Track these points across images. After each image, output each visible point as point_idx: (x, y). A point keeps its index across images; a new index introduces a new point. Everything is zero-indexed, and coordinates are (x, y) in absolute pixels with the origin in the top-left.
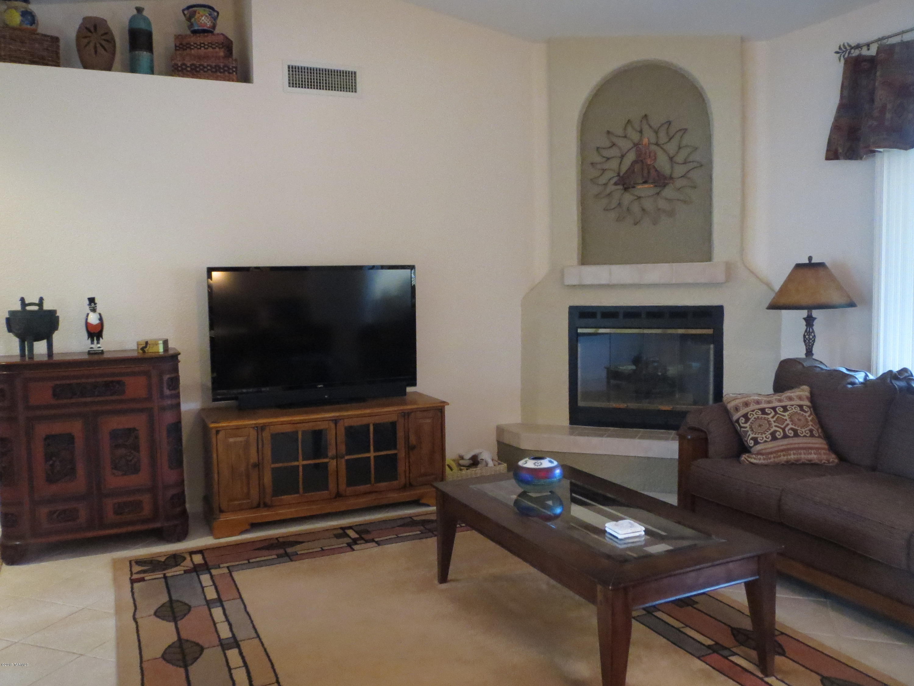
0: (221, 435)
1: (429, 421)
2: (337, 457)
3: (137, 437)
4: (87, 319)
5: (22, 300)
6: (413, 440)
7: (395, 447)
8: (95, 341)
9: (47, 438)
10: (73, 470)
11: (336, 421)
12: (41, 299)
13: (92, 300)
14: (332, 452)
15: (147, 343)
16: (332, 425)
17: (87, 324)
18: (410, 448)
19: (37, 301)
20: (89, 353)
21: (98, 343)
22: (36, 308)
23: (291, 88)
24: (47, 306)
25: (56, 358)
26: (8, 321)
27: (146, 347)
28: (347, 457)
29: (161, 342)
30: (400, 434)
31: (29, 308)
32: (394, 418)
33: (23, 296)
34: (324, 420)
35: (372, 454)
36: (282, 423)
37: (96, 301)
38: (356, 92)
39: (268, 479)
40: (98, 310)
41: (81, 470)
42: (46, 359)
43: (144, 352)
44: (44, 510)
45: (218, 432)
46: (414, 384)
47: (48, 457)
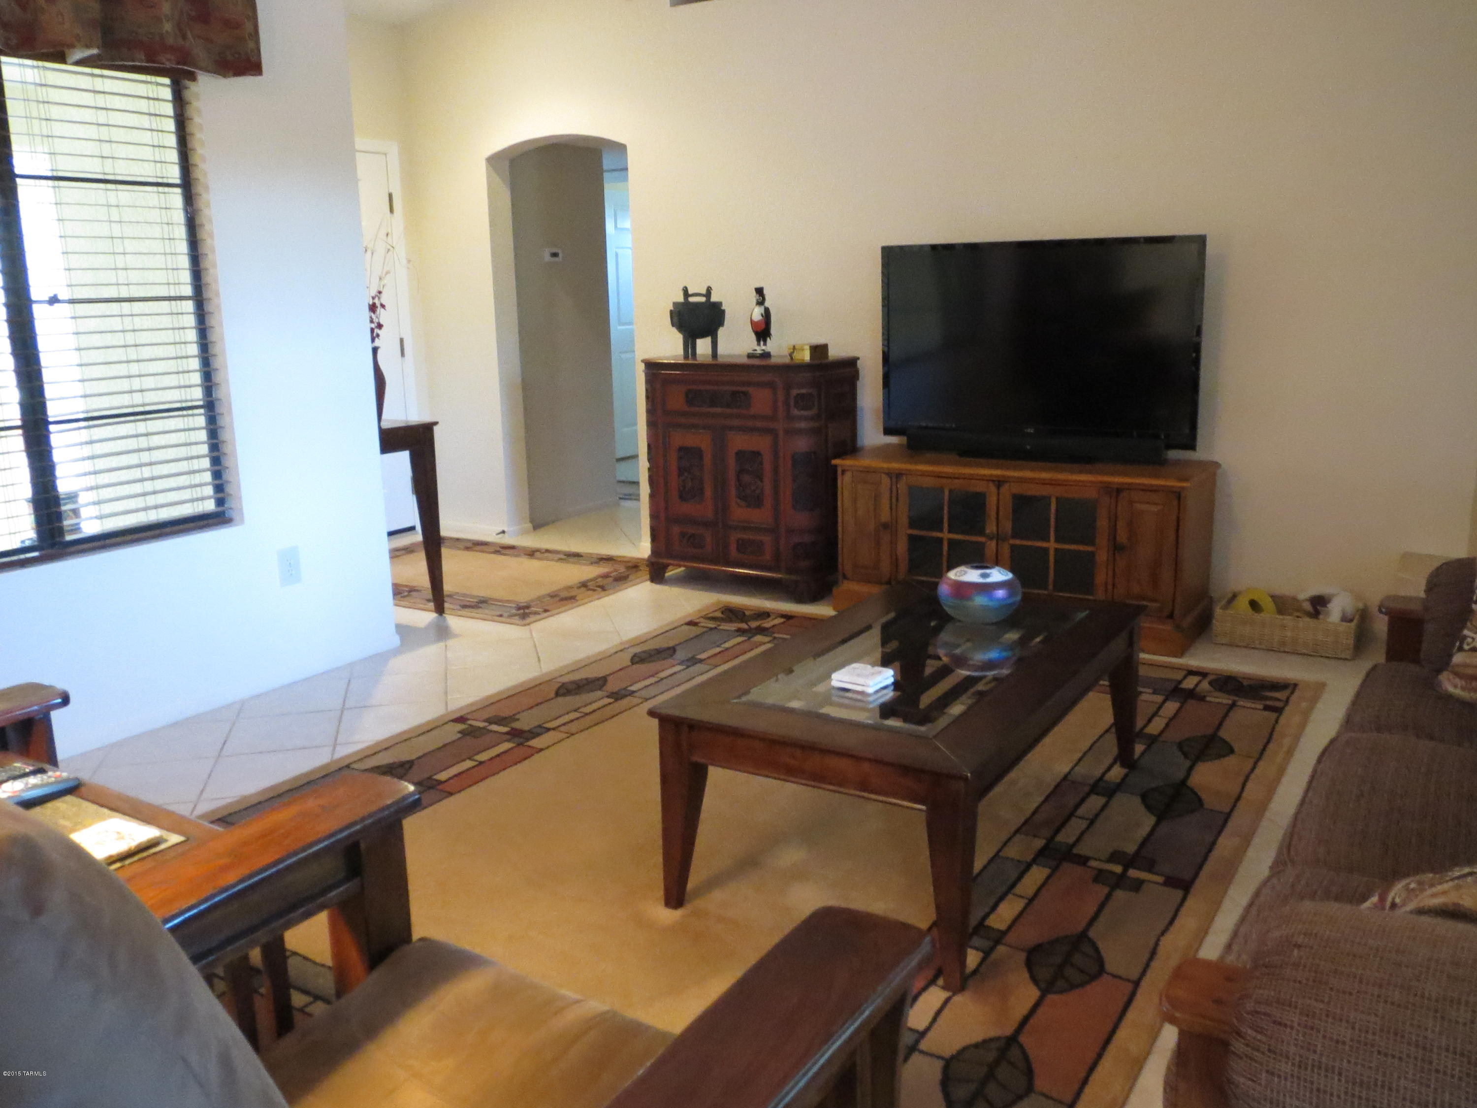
0: (848, 477)
1: (1154, 509)
2: (999, 538)
3: (761, 463)
5: (685, 290)
6: (1122, 537)
7: (1092, 542)
8: (762, 343)
9: (681, 449)
10: (701, 490)
11: (999, 483)
12: (709, 290)
13: (760, 291)
14: (991, 528)
15: (794, 348)
16: (993, 489)
18: (1117, 548)
19: (704, 292)
20: (750, 356)
21: (765, 344)
22: (703, 299)
24: (714, 298)
25: (720, 360)
26: (672, 314)
27: (793, 352)
28: (1012, 542)
29: (808, 347)
30: (1102, 523)
31: (693, 299)
32: (1091, 494)
33: (685, 286)
34: (982, 478)
35: (1052, 545)
36: (924, 474)
37: (765, 292)
39: (902, 547)
41: (708, 492)
42: (709, 360)
43: (792, 358)
44: (676, 530)
45: (843, 472)
46: (1193, 447)
47: (681, 471)
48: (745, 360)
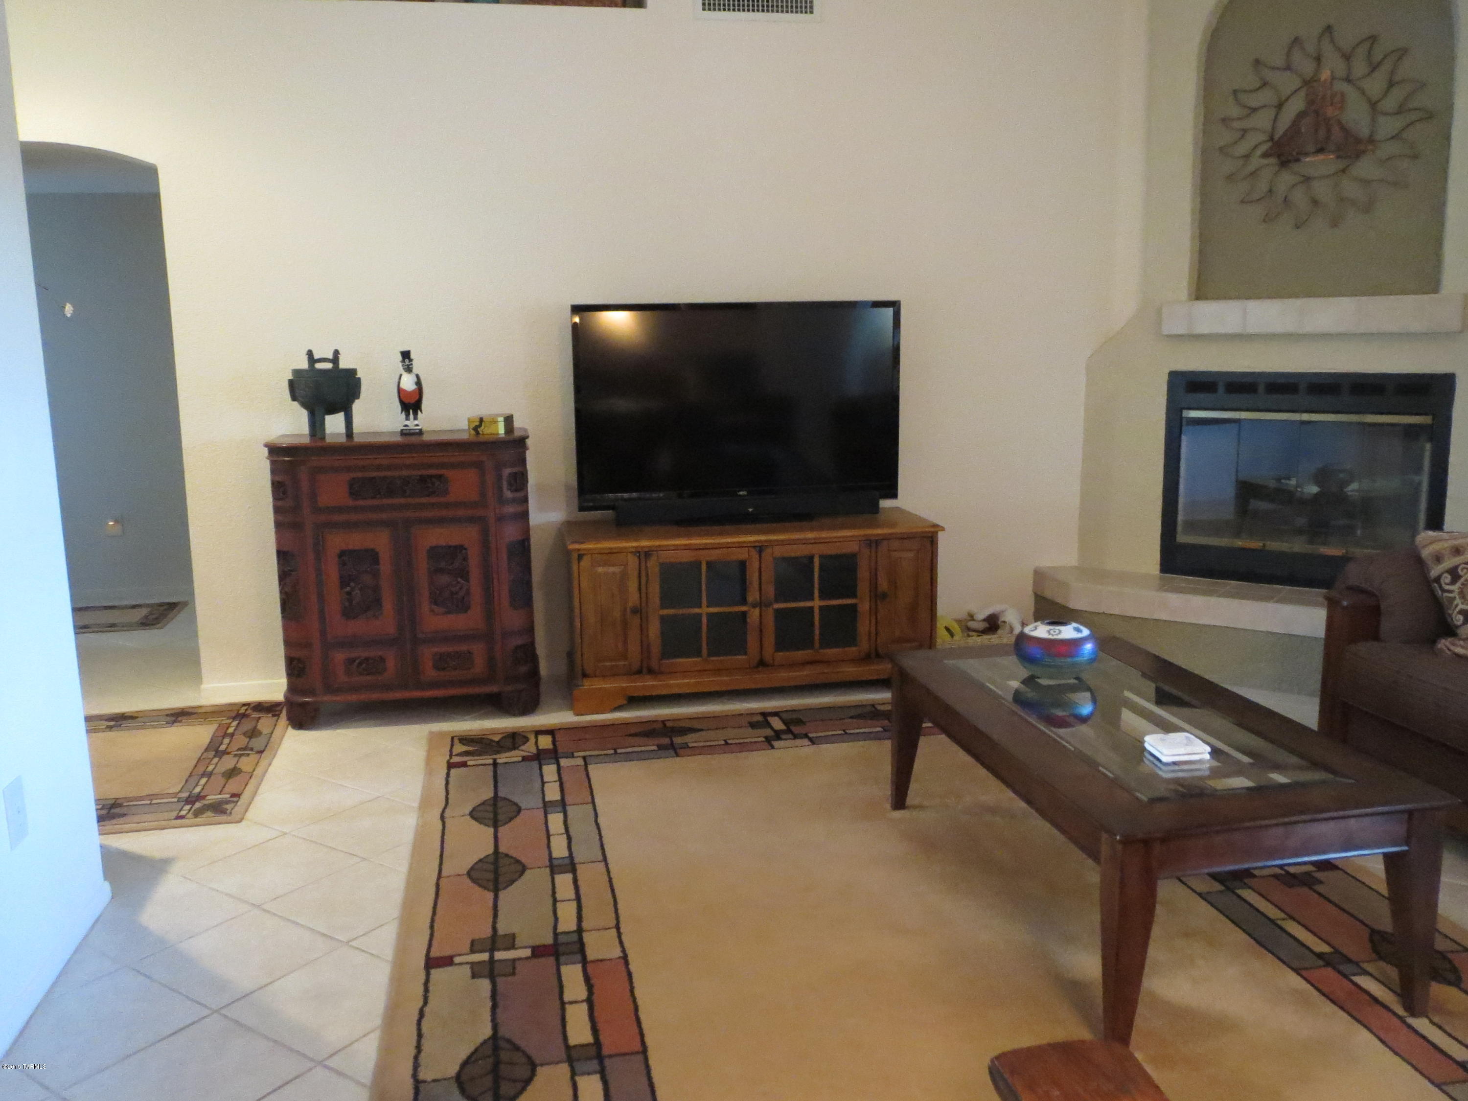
0: (585, 562)
1: (910, 555)
2: (761, 604)
3: (465, 559)
4: (399, 383)
5: (310, 354)
6: (883, 584)
7: (854, 595)
8: (411, 416)
9: (342, 554)
10: (378, 602)
11: (760, 549)
12: (336, 353)
13: (406, 355)
14: (753, 595)
15: (481, 420)
16: (755, 554)
17: (400, 390)
18: (878, 596)
19: (330, 356)
20: (403, 433)
21: (415, 418)
22: (329, 366)
23: (707, 13)
24: (343, 364)
25: (357, 439)
26: (291, 383)
27: (480, 425)
28: (776, 606)
29: (501, 419)
30: (863, 573)
31: (319, 366)
32: (853, 547)
33: (310, 348)
34: (740, 546)
35: (817, 603)
36: (677, 548)
37: (412, 356)
38: (812, 12)
39: (654, 629)
40: (415, 370)
41: (388, 605)
42: (343, 440)
43: (478, 433)
44: (340, 656)
45: (580, 557)
46: (894, 496)
47: (344, 582)
48: (398, 439)
